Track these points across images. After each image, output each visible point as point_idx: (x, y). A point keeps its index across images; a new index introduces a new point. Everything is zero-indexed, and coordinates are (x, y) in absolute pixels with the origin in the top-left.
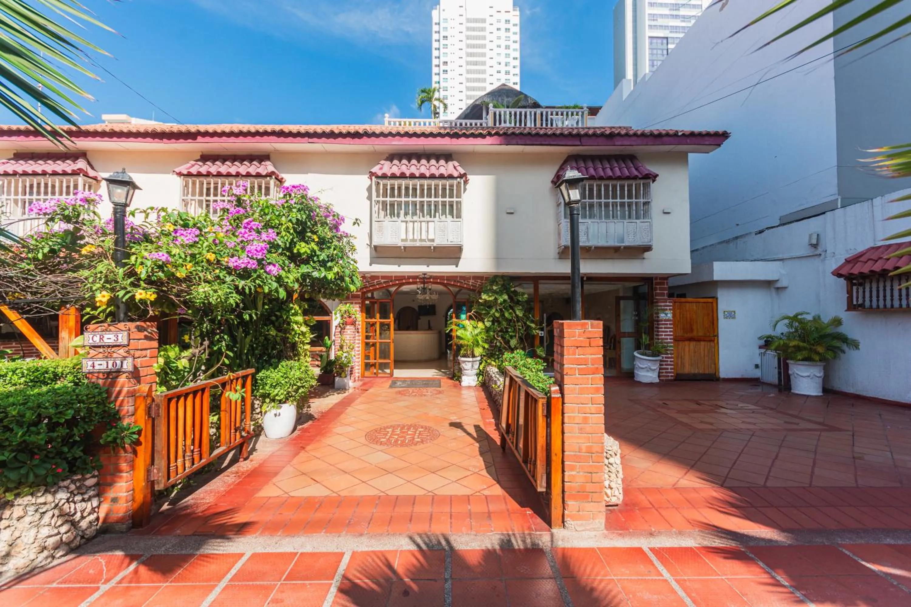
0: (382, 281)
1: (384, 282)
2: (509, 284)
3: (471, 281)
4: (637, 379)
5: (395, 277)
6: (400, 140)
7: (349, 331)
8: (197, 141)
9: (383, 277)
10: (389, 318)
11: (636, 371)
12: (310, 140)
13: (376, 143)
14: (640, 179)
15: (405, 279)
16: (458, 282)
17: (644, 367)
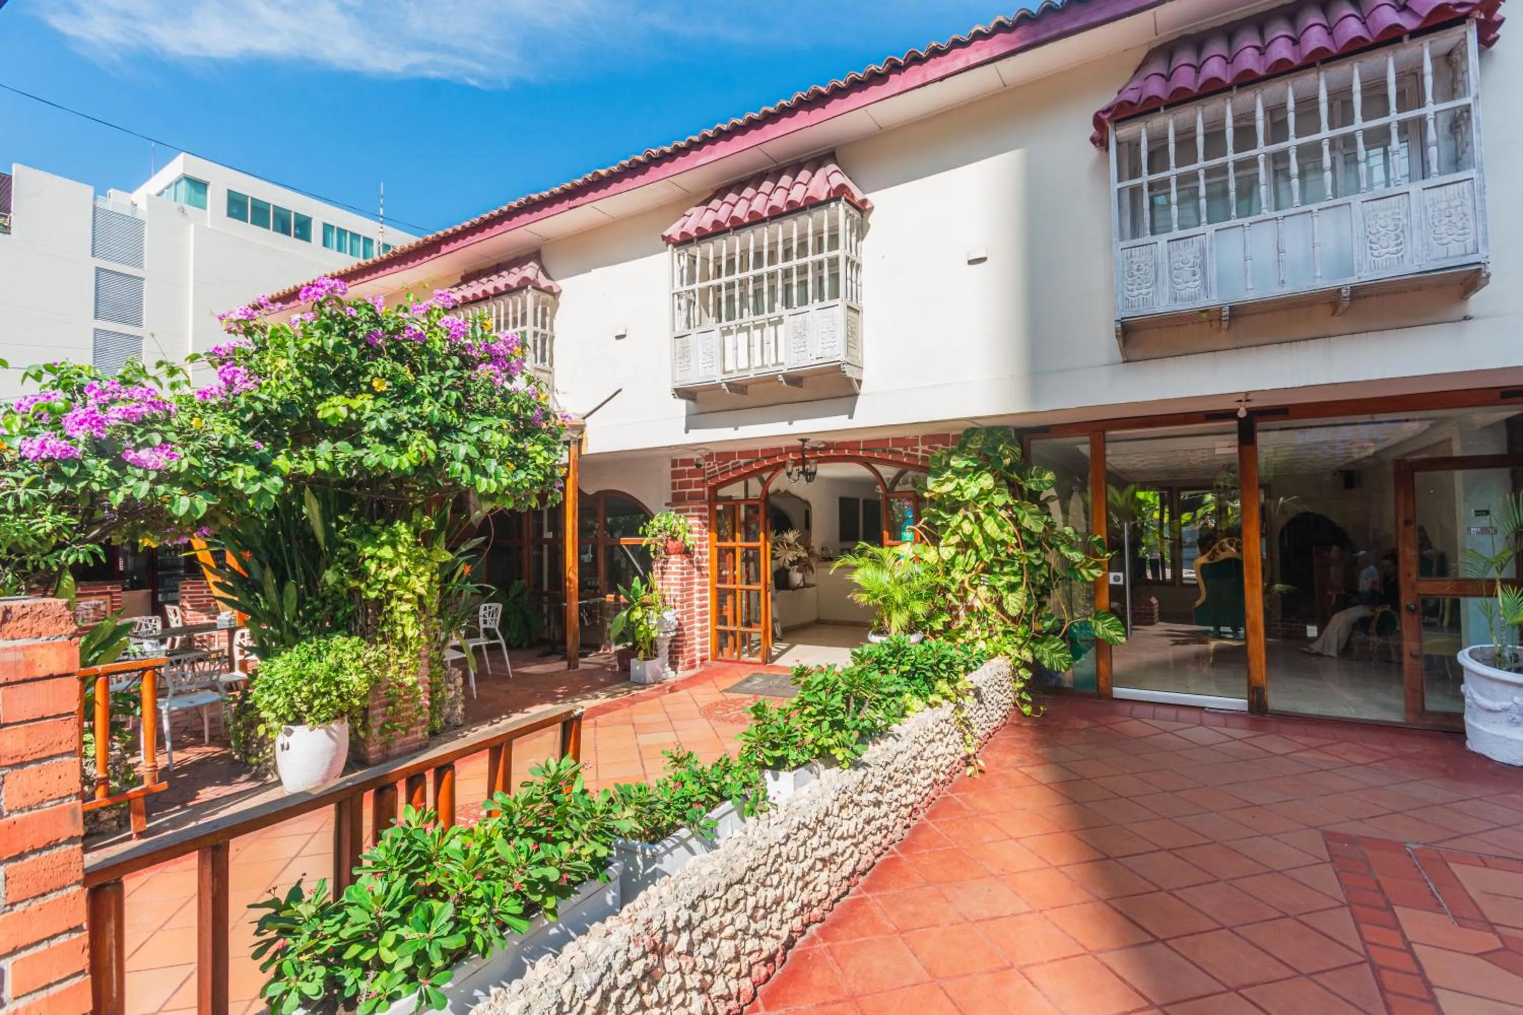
0: (742, 461)
1: (746, 464)
2: (995, 449)
3: (920, 447)
4: (1473, 745)
5: (763, 451)
6: (710, 152)
7: (673, 567)
8: (443, 252)
9: (742, 454)
10: (758, 540)
11: (1468, 719)
12: (572, 203)
13: (671, 173)
14: (1415, 34)
15: (781, 454)
16: (891, 452)
17: (1497, 705)
